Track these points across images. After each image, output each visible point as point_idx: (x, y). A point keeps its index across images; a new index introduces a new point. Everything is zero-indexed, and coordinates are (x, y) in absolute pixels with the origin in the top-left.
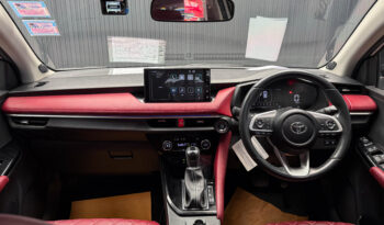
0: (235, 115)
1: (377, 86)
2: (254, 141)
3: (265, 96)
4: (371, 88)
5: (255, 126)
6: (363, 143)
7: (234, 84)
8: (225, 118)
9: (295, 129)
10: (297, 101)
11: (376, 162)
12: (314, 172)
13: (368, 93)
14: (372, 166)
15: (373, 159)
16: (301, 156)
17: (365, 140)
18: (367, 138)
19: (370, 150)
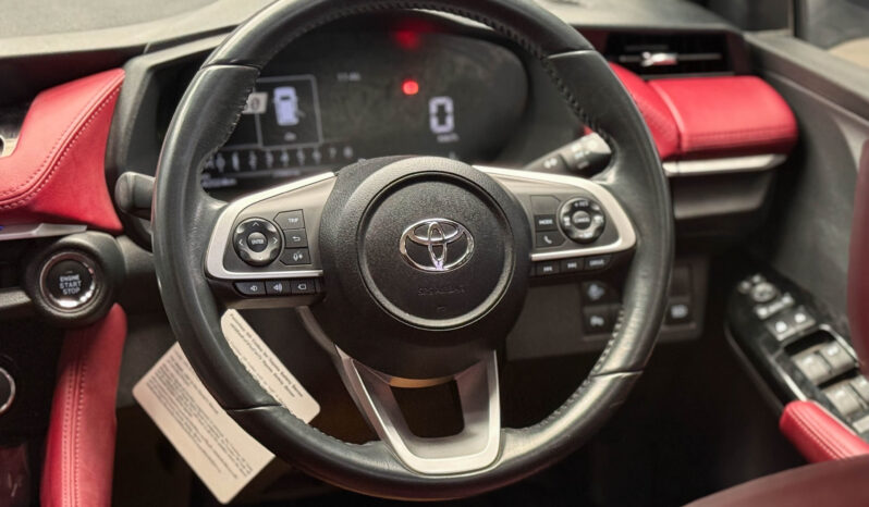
0: (133, 217)
1: (798, 33)
2: (236, 331)
3: (287, 113)
4: (772, 42)
5: (235, 254)
6: (749, 303)
7: (116, 59)
8: (81, 237)
9: (420, 253)
10: (444, 129)
11: (803, 383)
12: (526, 444)
13: (758, 66)
14: (788, 397)
15: (794, 371)
16: (466, 383)
17: (762, 289)
18: (772, 277)
19: (782, 331)
